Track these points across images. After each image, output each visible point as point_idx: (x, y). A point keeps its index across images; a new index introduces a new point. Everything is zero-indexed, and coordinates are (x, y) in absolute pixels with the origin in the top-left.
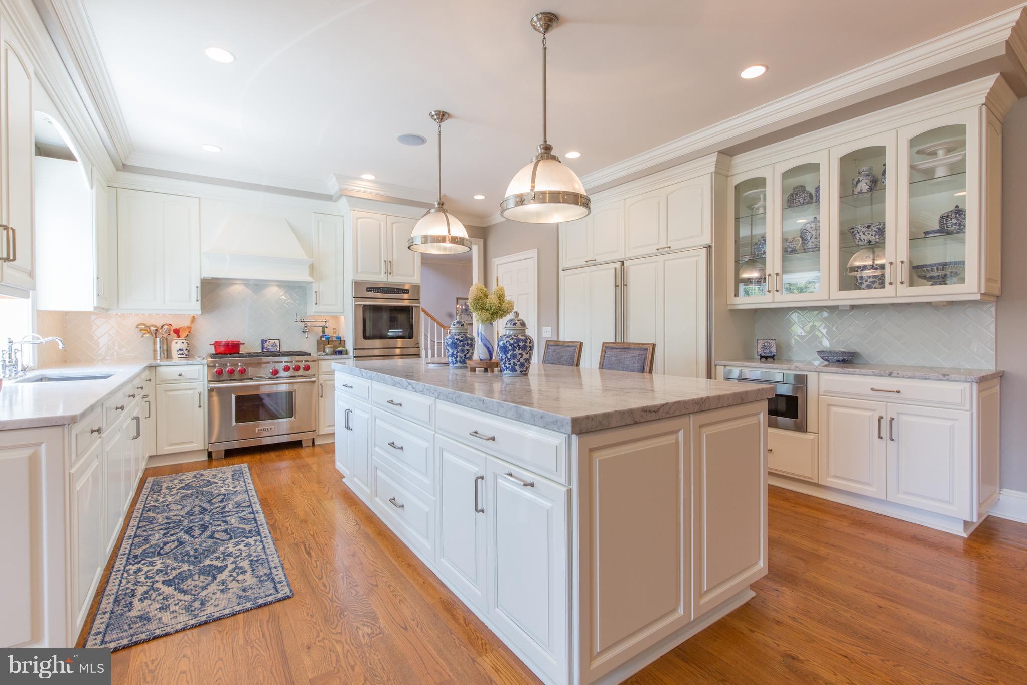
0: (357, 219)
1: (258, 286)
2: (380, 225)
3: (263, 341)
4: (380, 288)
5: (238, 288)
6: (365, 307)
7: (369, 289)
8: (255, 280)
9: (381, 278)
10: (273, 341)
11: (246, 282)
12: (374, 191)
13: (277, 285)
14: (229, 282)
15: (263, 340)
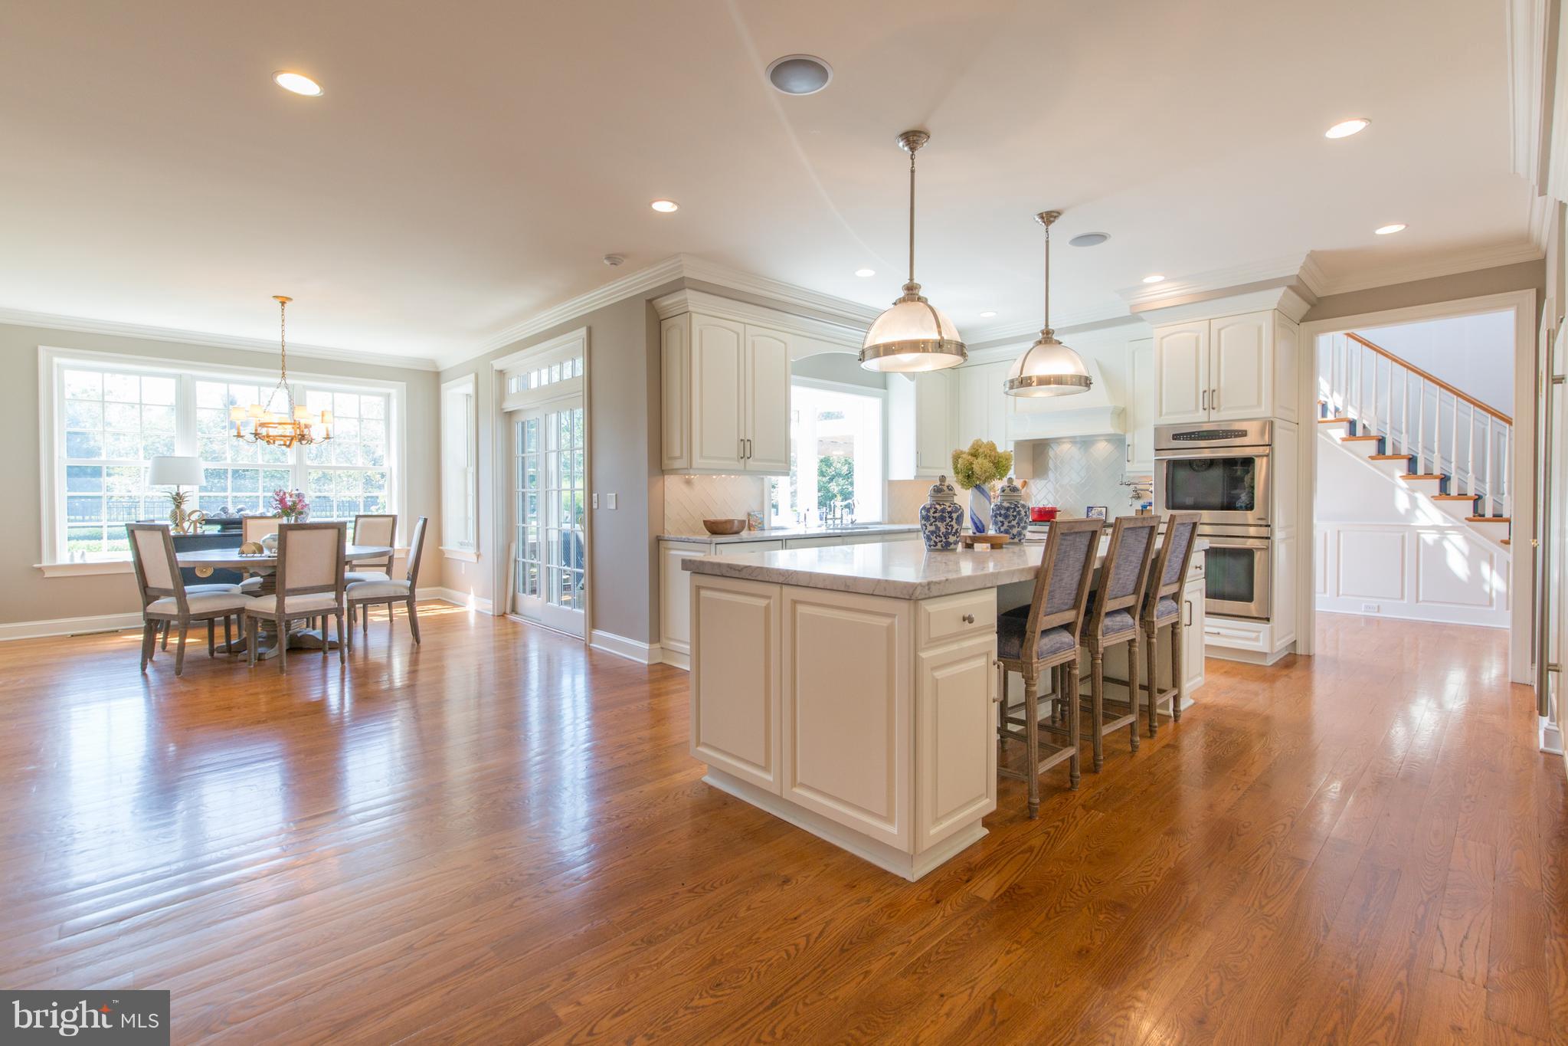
0: (1162, 338)
1: (1085, 442)
2: (1197, 339)
3: (1090, 509)
4: (1193, 433)
5: (1066, 447)
6: (1169, 462)
7: (1176, 437)
8: (1081, 436)
9: (1197, 418)
10: (1100, 509)
11: (1073, 440)
12: (1182, 291)
13: (1107, 440)
14: (1057, 440)
15: (1088, 508)
